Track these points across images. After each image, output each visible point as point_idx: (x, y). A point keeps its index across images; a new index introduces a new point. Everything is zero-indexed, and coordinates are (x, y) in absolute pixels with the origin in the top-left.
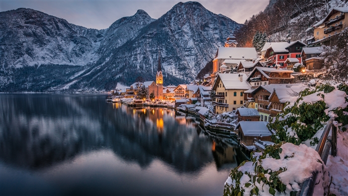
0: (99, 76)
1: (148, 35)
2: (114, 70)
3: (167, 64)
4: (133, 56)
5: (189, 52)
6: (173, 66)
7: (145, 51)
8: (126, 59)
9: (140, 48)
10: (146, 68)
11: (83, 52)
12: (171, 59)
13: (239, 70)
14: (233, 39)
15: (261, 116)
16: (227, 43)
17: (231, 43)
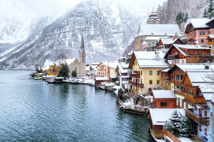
0: (28, 53)
1: (77, 13)
2: (43, 47)
3: (95, 41)
4: (62, 34)
5: (117, 30)
6: (102, 43)
7: (73, 29)
8: (55, 37)
9: (69, 26)
10: (75, 45)
11: (14, 30)
12: (99, 36)
13: (159, 47)
14: (155, 16)
15: (178, 98)
16: (149, 19)
17: (153, 20)
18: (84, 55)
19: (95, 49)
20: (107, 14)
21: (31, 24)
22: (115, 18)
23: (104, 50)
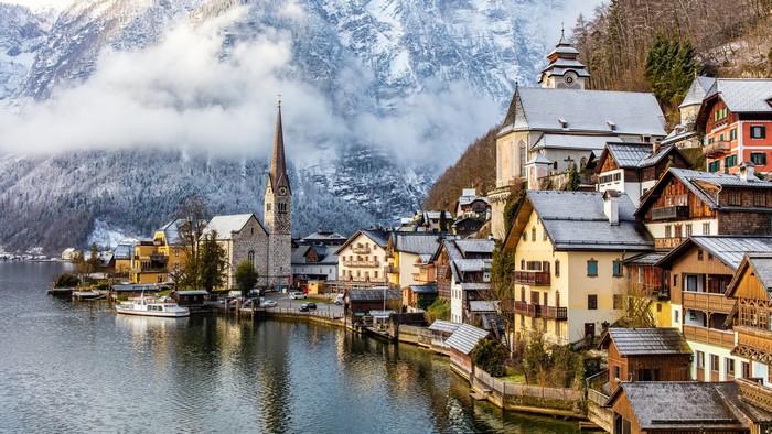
13: (602, 174)
14: (572, 57)
15: (695, 355)
16: (549, 69)
17: (563, 72)
18: (284, 202)
19: (303, 178)
20: (355, 36)
21: (34, 67)
22: (388, 52)
23: (339, 183)
